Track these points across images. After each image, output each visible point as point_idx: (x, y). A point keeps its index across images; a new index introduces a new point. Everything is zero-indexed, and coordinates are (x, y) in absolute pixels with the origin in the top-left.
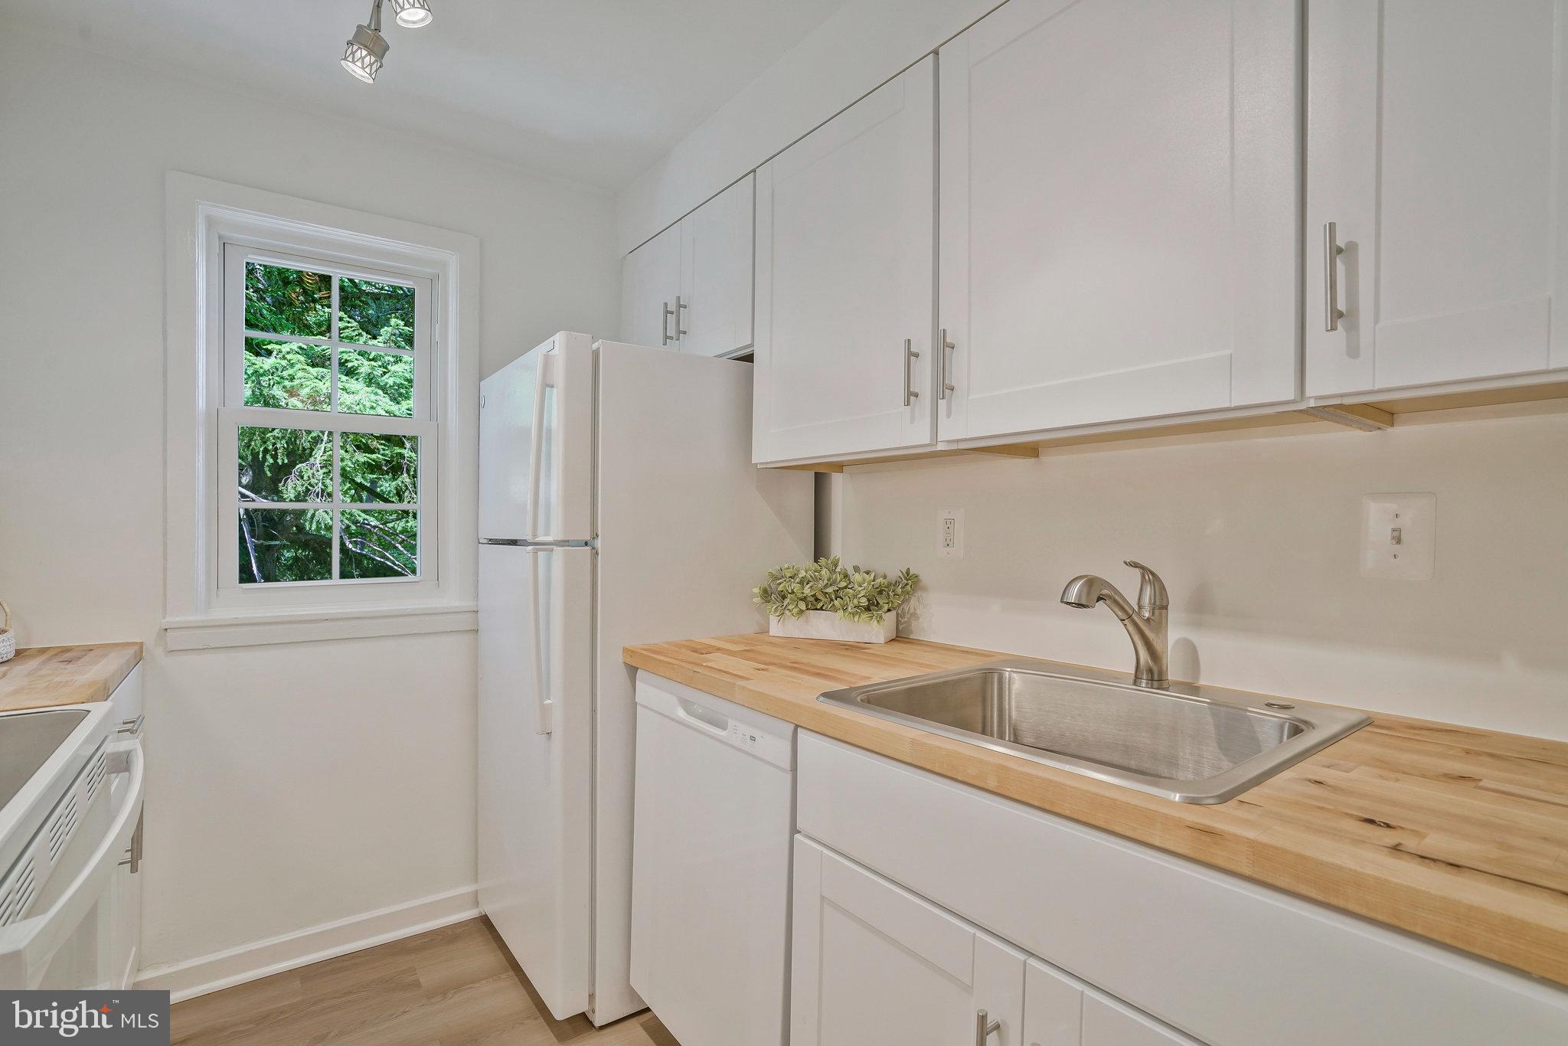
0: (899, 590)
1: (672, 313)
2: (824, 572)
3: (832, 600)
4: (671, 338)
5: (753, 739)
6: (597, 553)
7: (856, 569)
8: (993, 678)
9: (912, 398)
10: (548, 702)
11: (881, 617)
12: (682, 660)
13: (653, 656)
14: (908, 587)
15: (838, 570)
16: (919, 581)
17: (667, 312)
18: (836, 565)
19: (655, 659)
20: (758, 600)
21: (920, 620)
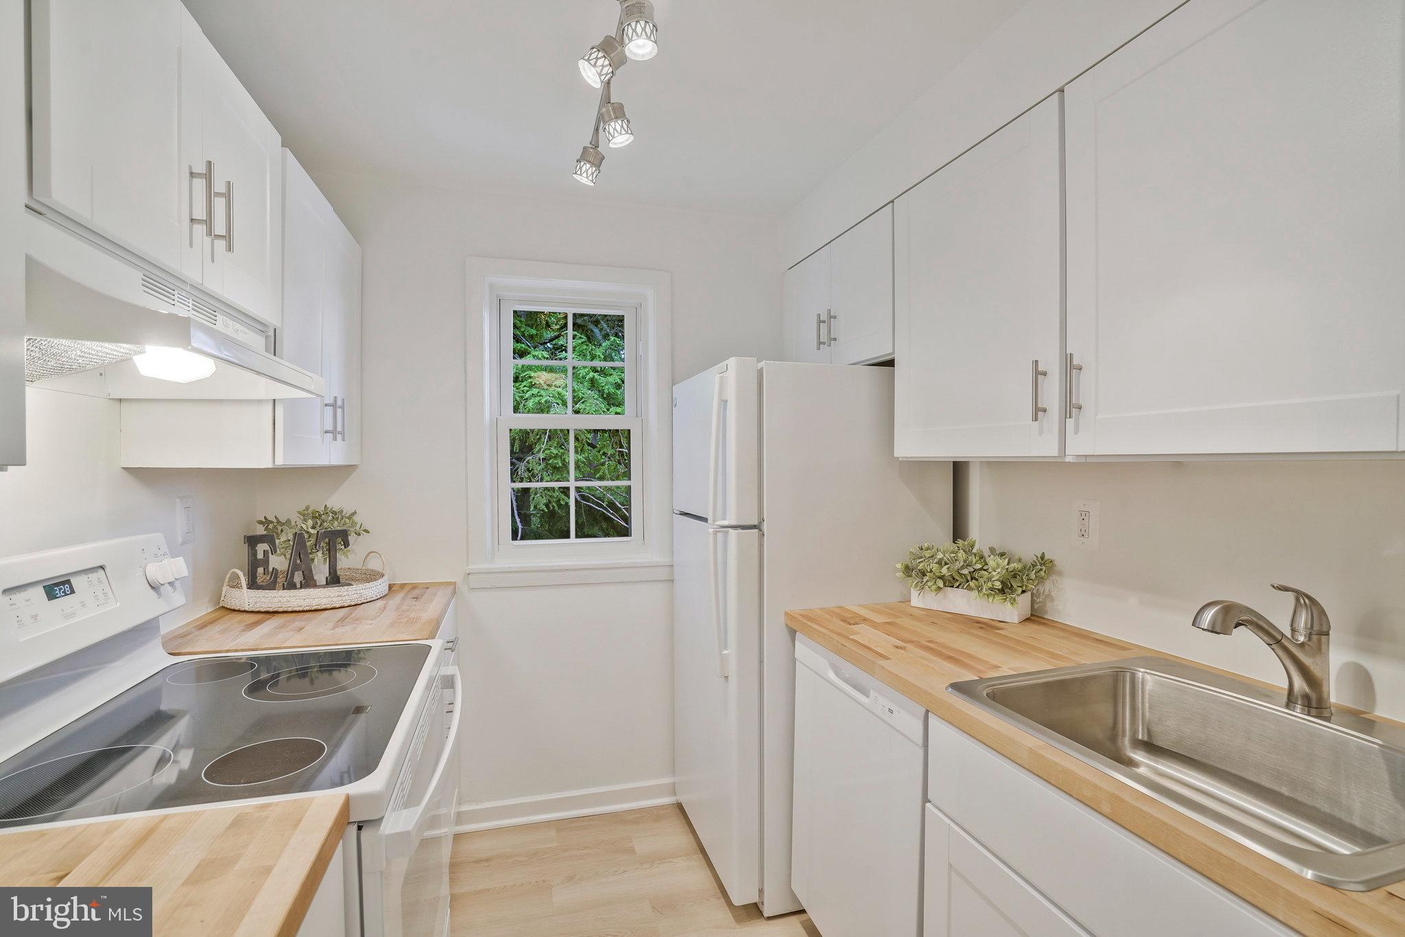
0: (1033, 576)
1: (824, 322)
2: (961, 555)
3: (968, 581)
4: (824, 343)
5: (891, 711)
6: (763, 535)
7: (992, 550)
8: (1124, 677)
9: (1040, 414)
10: (725, 652)
11: (1014, 600)
12: (832, 631)
13: (809, 623)
14: (1042, 573)
15: (974, 551)
16: (1054, 565)
17: (820, 322)
18: (973, 546)
19: (810, 627)
20: (900, 574)
21: (1056, 602)
